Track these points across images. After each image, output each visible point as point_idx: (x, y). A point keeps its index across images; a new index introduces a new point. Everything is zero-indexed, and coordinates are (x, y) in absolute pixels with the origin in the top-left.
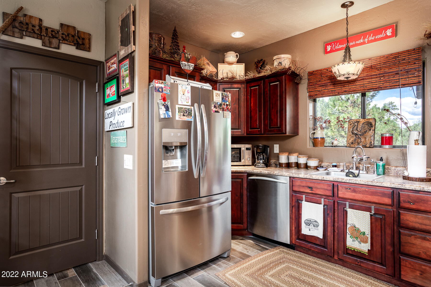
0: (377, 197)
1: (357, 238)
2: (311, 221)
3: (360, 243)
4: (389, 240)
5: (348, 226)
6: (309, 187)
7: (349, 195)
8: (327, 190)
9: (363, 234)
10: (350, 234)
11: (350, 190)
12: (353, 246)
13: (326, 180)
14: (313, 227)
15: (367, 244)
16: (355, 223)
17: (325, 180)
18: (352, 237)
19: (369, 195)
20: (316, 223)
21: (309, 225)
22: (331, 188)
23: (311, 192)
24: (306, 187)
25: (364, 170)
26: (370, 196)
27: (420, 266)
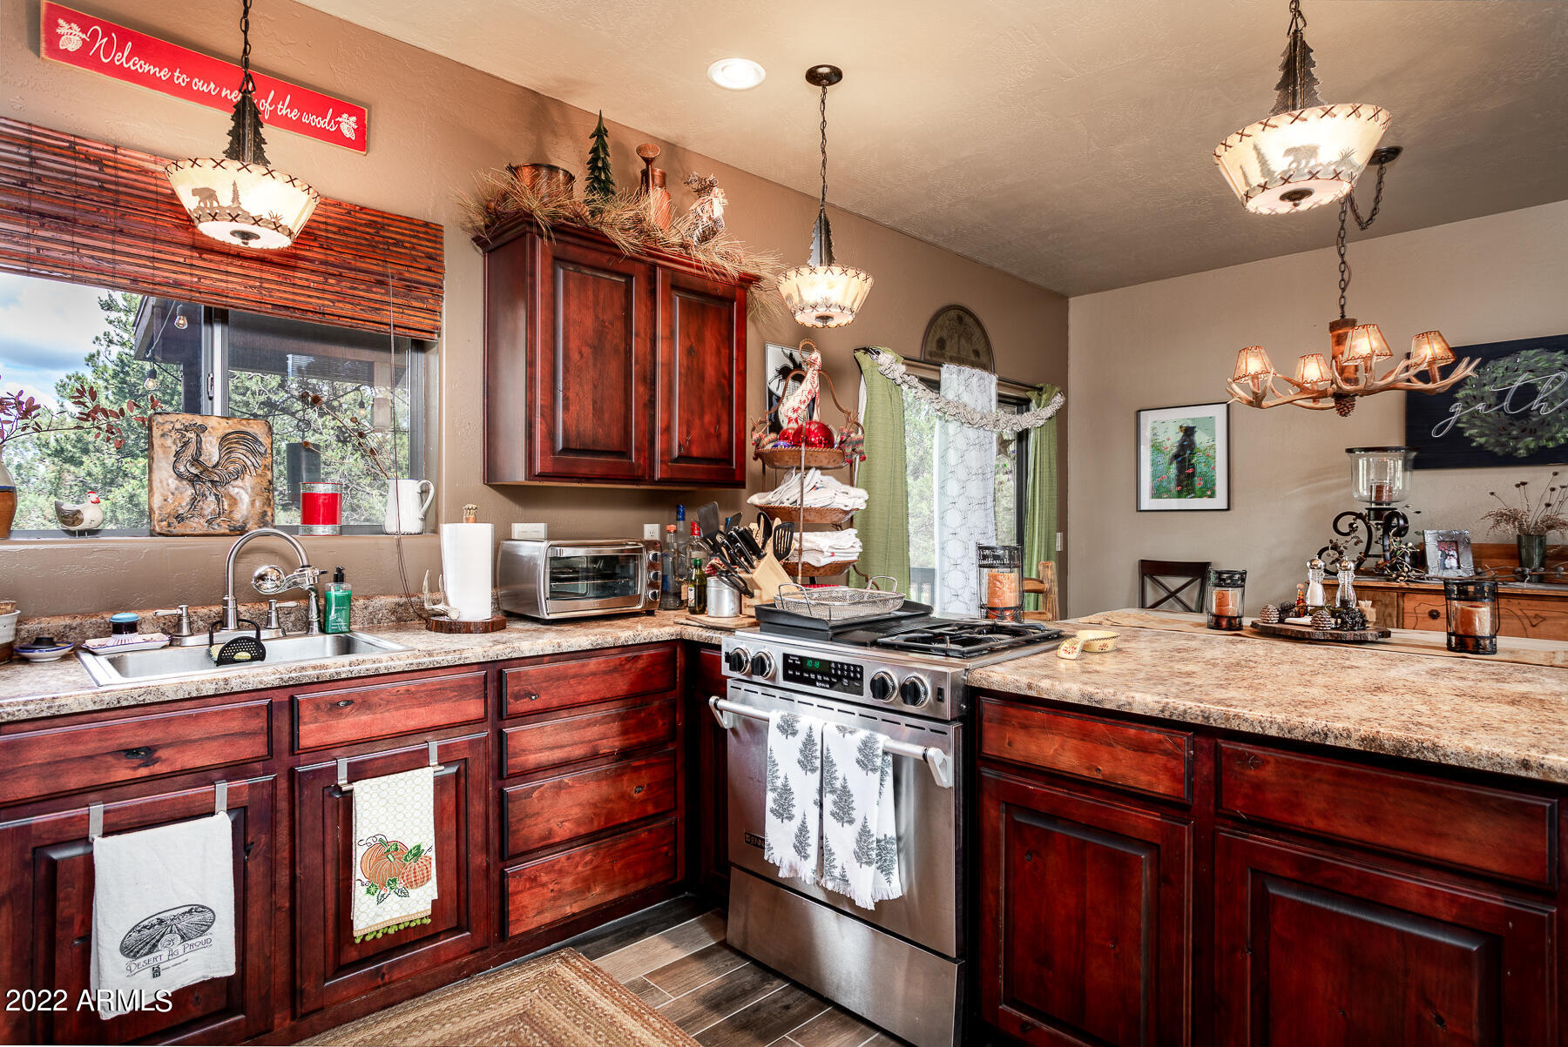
0: (445, 706)
1: (394, 881)
2: (161, 922)
3: (406, 895)
4: (477, 835)
5: (359, 852)
6: (131, 752)
7: (348, 727)
8: (243, 734)
9: (415, 855)
10: (365, 880)
11: (349, 708)
12: (379, 920)
13: (245, 687)
14: (180, 948)
15: (430, 882)
16: (382, 829)
17: (236, 689)
18: (373, 890)
19: (420, 705)
20: (196, 918)
21: (155, 946)
22: (259, 723)
23: (143, 772)
24: (109, 758)
25: (274, 624)
26: (422, 710)
27: (550, 868)
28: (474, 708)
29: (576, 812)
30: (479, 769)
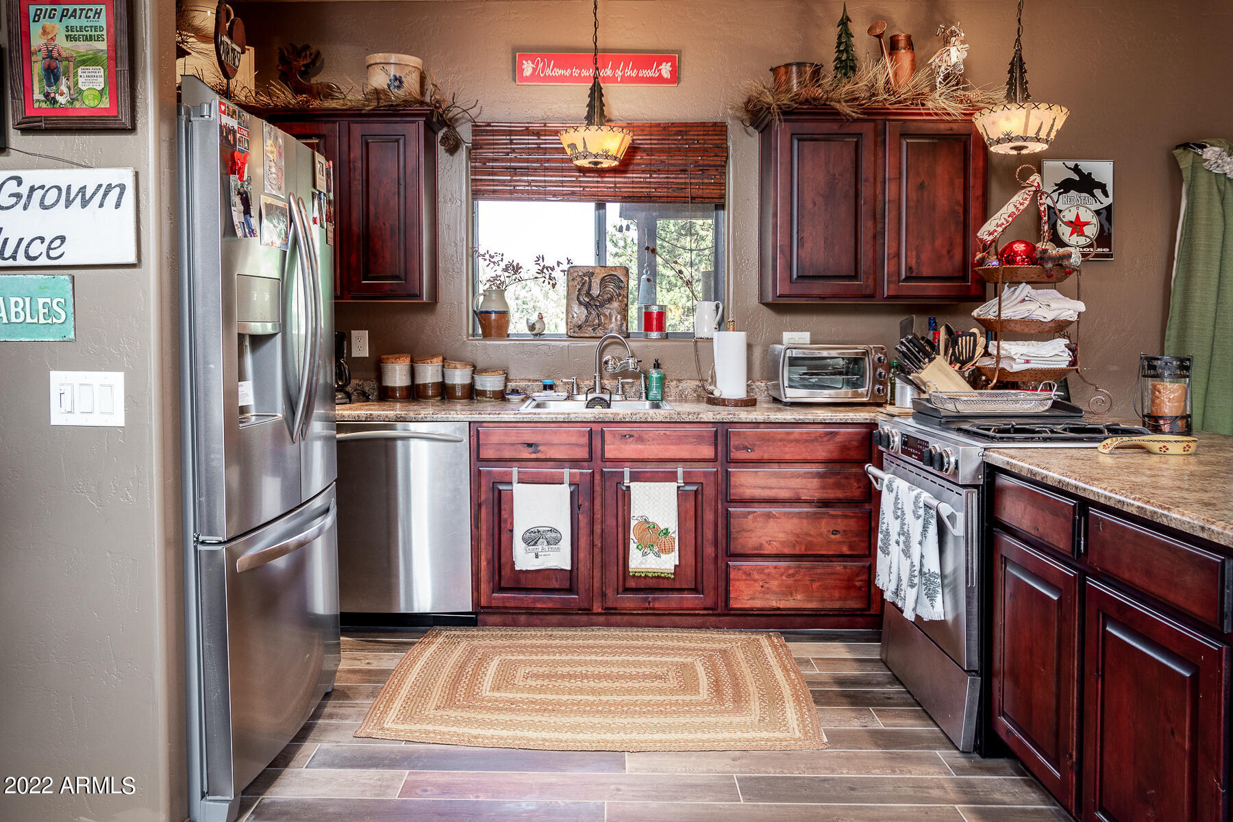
0: (689, 447)
1: (652, 546)
2: (539, 532)
3: (659, 556)
4: (709, 534)
5: (633, 523)
6: (530, 445)
7: (630, 450)
8: (577, 445)
9: (665, 534)
10: (636, 541)
11: (631, 439)
12: (643, 566)
13: (577, 420)
14: (547, 547)
15: (673, 553)
16: (646, 513)
17: (573, 420)
18: (640, 547)
19: (673, 444)
20: (554, 535)
21: (536, 543)
22: (585, 440)
23: (534, 456)
24: (520, 446)
27: (761, 571)
28: (707, 451)
29: (782, 536)
30: (710, 491)
